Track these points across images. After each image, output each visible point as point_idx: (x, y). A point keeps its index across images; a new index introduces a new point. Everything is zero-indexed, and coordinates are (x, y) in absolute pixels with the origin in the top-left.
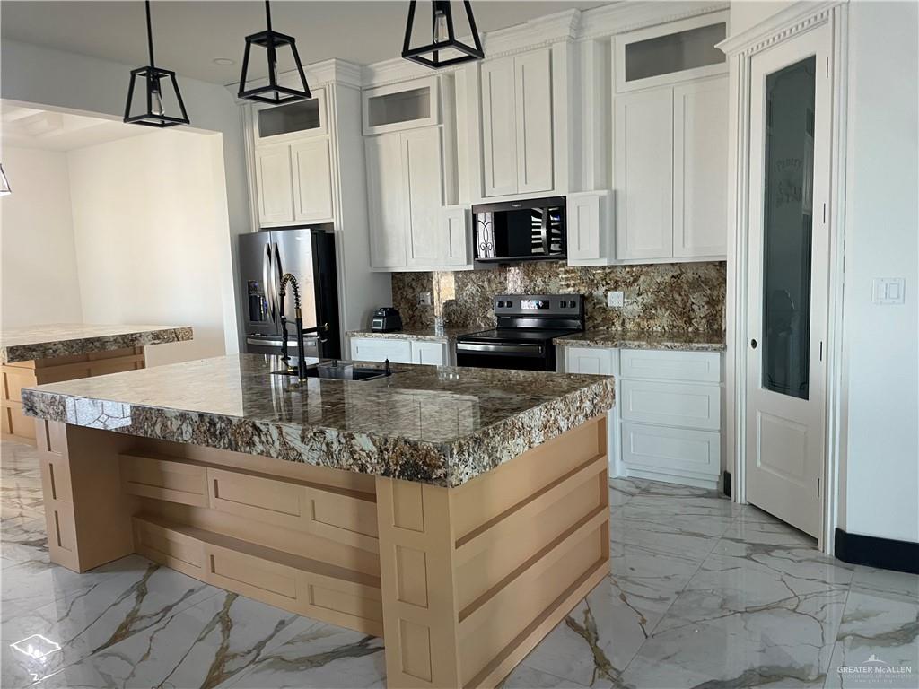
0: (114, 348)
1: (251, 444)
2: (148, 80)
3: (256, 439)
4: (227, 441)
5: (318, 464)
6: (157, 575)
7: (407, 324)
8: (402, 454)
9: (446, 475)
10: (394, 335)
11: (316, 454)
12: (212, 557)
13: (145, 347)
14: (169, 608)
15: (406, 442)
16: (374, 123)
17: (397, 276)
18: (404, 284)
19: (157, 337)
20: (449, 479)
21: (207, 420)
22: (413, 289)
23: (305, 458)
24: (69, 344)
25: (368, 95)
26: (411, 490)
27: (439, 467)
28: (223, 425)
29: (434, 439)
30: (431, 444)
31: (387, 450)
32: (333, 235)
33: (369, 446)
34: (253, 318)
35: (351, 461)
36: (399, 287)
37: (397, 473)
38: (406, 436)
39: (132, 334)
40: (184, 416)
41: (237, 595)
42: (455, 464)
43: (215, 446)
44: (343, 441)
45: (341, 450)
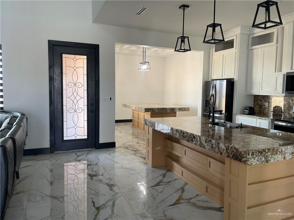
0: (169, 111)
1: (192, 141)
2: (182, 39)
3: (194, 139)
4: (187, 139)
5: (209, 150)
6: (169, 173)
7: (258, 113)
8: (233, 151)
9: (246, 161)
10: (251, 116)
11: (209, 147)
12: (182, 171)
13: (177, 112)
14: (170, 182)
15: (234, 148)
16: (252, 45)
17: (256, 96)
18: (258, 99)
19: (180, 109)
20: (247, 162)
21: (182, 132)
22: (261, 101)
23: (206, 148)
24: (158, 109)
25: (251, 36)
26: (235, 163)
27: (244, 158)
28: (186, 134)
29: (244, 149)
30: (242, 150)
31: (229, 149)
32: (234, 82)
33: (224, 147)
34: (206, 106)
35: (218, 151)
36: (256, 100)
37: (231, 157)
38: (235, 146)
39: (174, 108)
40: (177, 130)
41: (188, 184)
42: (250, 158)
43: (184, 140)
44: (216, 144)
45: (215, 147)
